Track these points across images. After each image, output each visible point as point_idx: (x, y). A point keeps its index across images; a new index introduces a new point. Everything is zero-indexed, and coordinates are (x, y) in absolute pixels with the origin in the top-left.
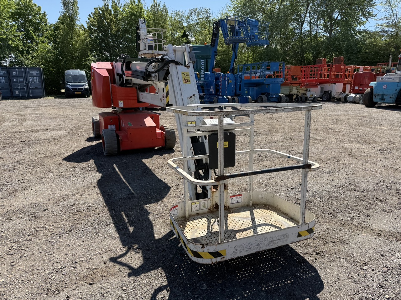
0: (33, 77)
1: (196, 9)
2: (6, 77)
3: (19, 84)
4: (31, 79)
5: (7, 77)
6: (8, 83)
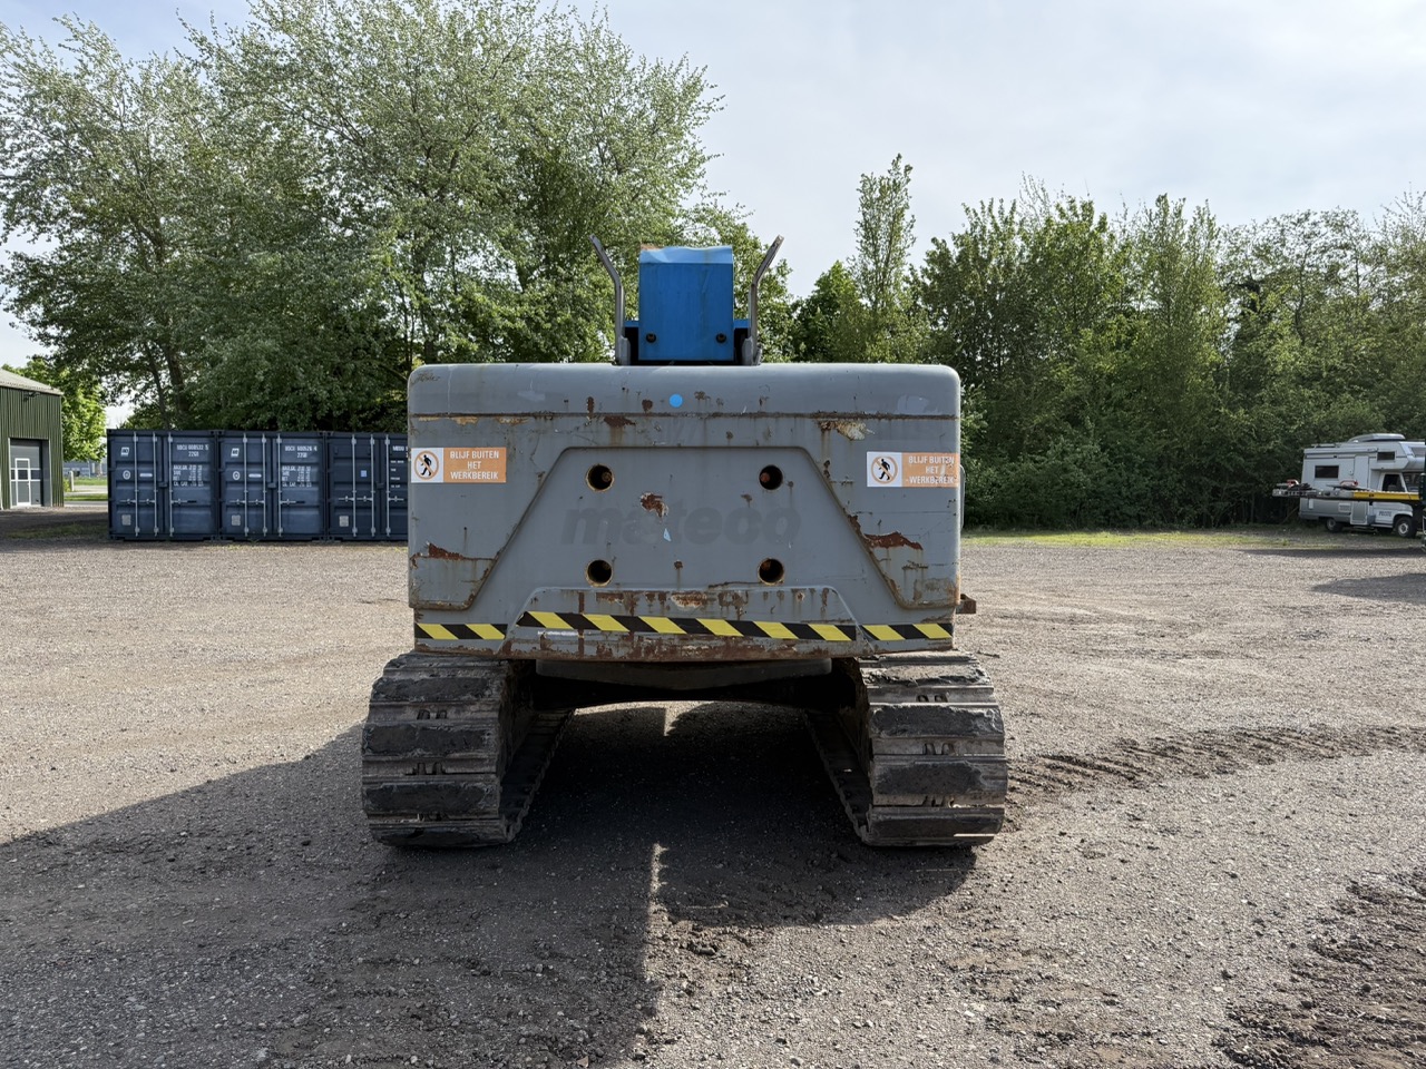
1: (1307, 216)
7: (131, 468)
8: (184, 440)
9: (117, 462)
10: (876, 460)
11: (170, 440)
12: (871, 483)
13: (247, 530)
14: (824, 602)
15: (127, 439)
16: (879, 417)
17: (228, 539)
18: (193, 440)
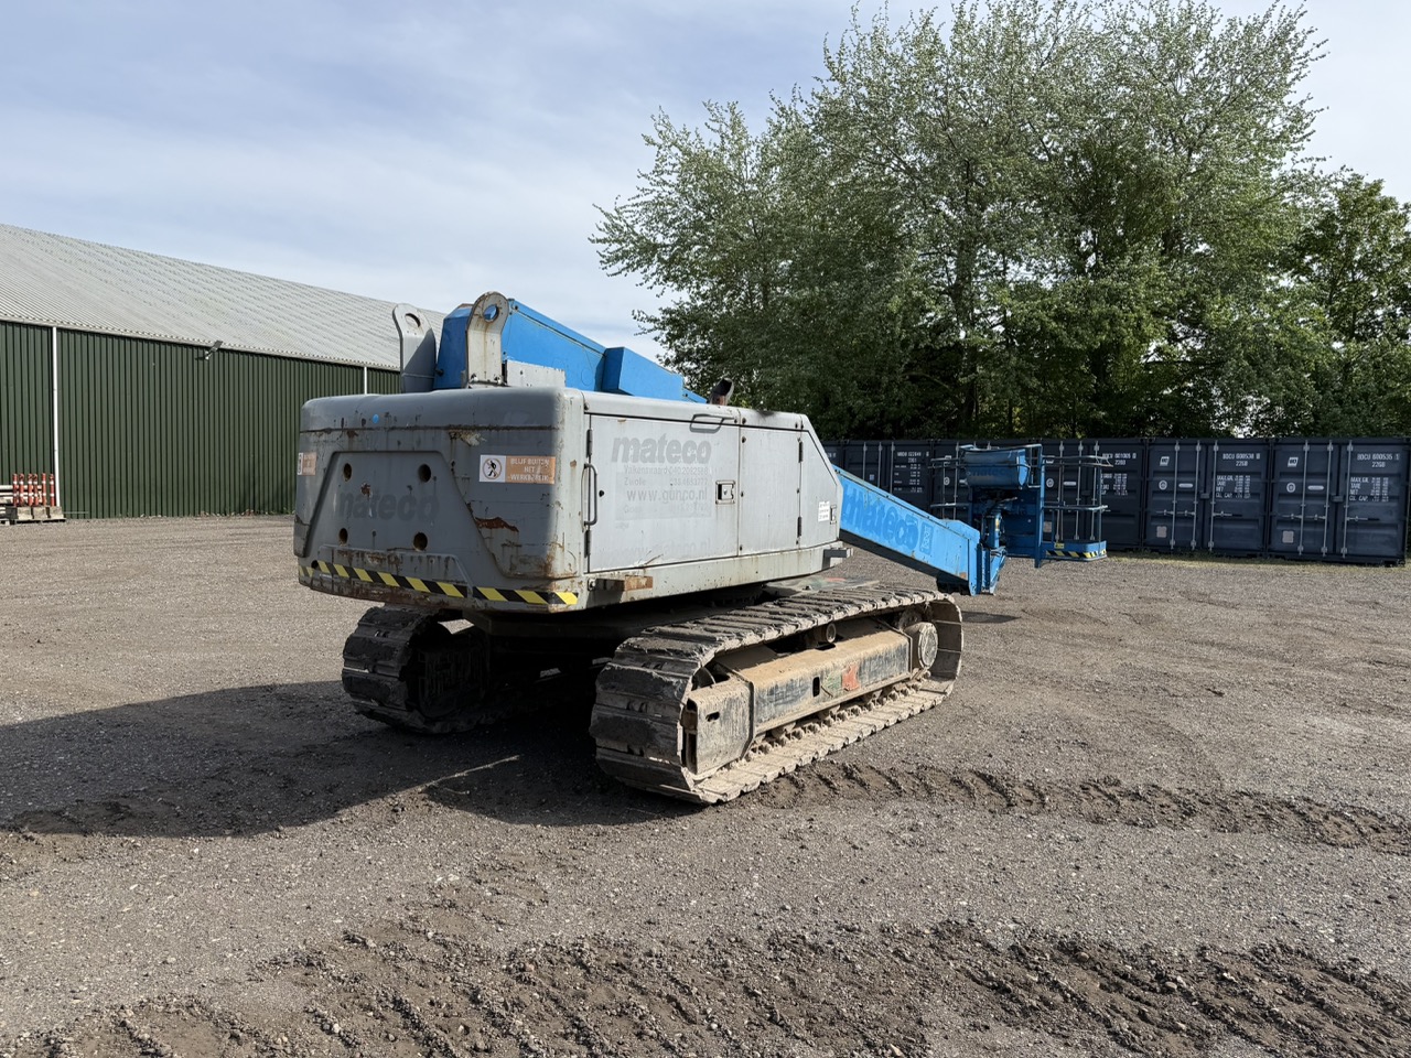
0: (1370, 475)
2: (1260, 473)
3: (1303, 505)
4: (1356, 484)
5: (1263, 476)
6: (1262, 496)
10: (486, 461)
12: (483, 479)
14: (447, 567)
16: (490, 428)
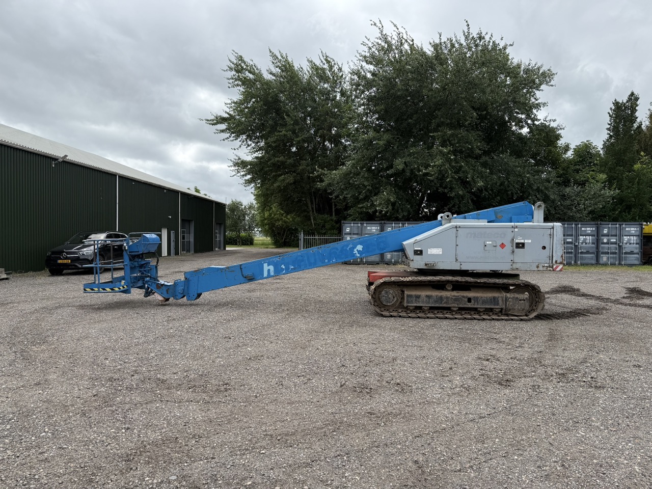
0: (630, 236)
2: (594, 235)
3: (610, 247)
4: (626, 239)
5: (596, 236)
6: (596, 244)
7: (350, 236)
8: (370, 225)
9: (345, 234)
11: (365, 225)
13: (393, 260)
15: (349, 225)
17: (386, 264)
18: (374, 225)
